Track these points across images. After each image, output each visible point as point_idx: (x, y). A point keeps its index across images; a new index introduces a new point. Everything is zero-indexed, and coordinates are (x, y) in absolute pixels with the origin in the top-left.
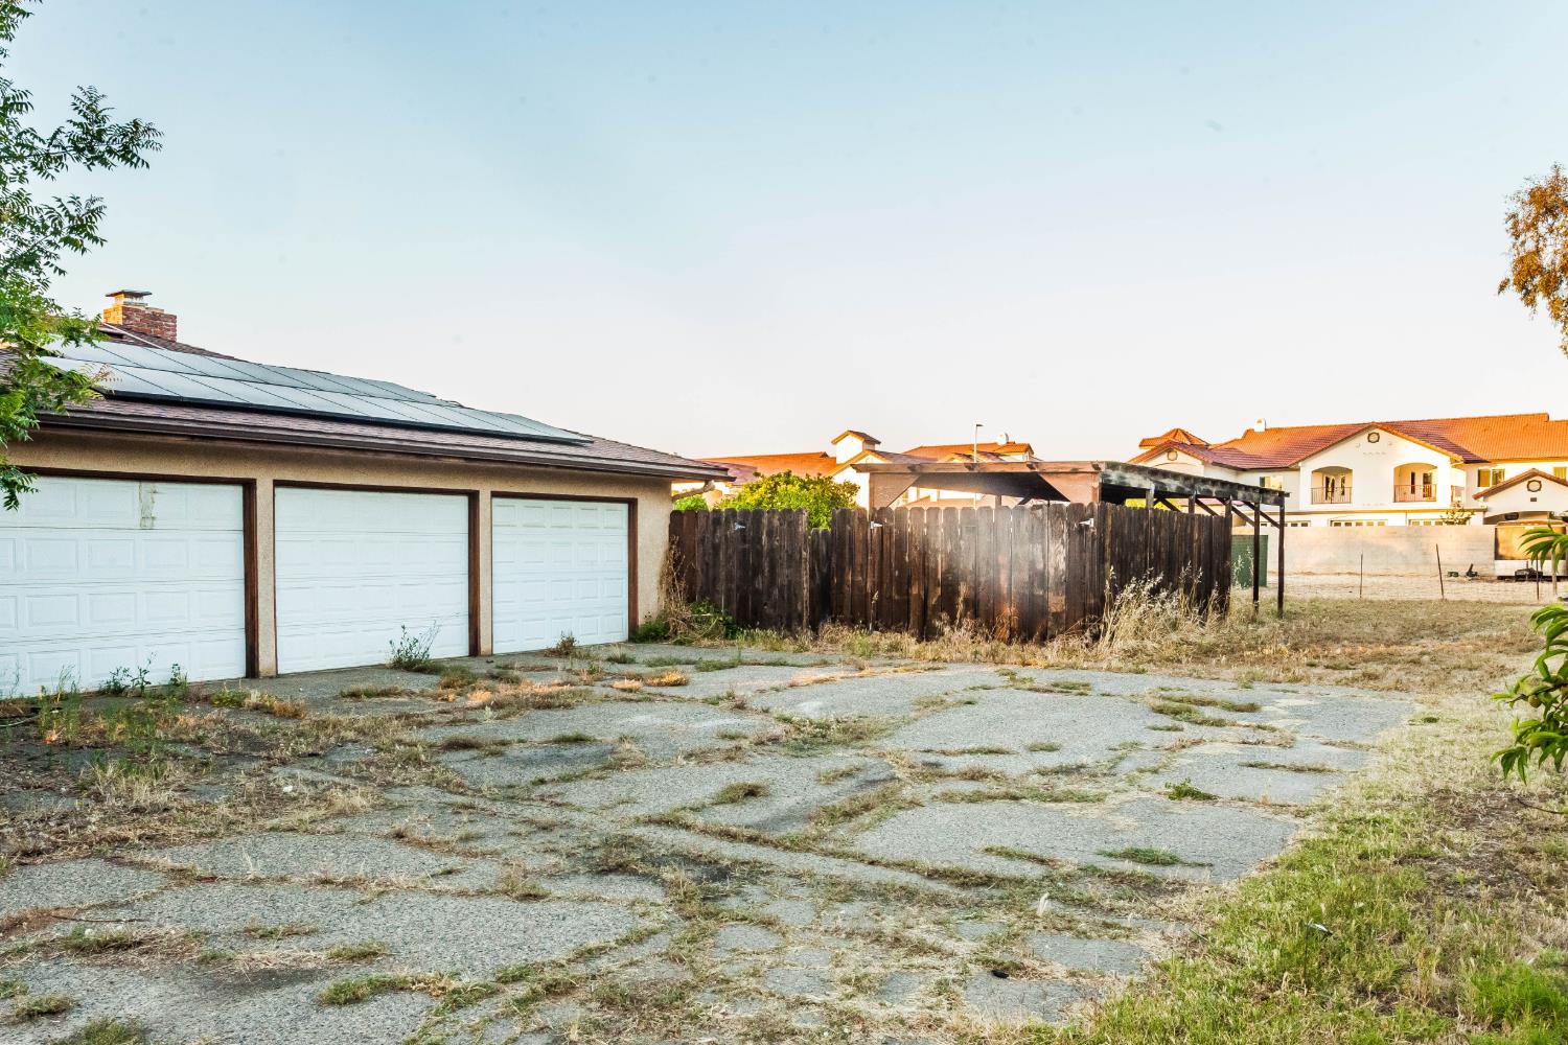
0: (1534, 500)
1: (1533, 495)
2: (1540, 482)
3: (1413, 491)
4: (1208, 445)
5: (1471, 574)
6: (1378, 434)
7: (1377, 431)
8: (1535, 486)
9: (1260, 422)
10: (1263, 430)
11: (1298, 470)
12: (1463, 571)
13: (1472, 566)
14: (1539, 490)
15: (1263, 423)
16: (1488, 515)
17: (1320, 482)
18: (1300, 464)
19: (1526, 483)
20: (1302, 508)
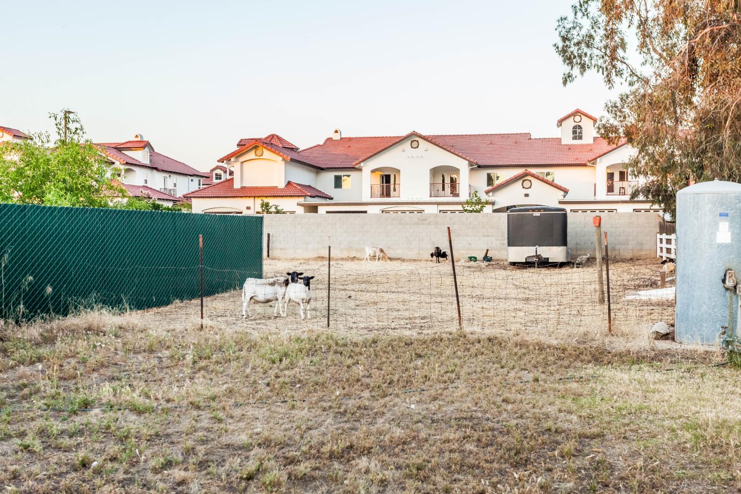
0: (527, 195)
1: (526, 191)
2: (530, 181)
3: (443, 189)
4: (297, 149)
5: (487, 258)
6: (418, 141)
7: (417, 139)
8: (527, 184)
9: (336, 132)
10: (339, 139)
11: (360, 170)
12: (480, 255)
13: (488, 250)
14: (530, 187)
15: (339, 133)
16: (496, 207)
17: (377, 181)
18: (362, 164)
19: (521, 181)
20: (364, 200)
